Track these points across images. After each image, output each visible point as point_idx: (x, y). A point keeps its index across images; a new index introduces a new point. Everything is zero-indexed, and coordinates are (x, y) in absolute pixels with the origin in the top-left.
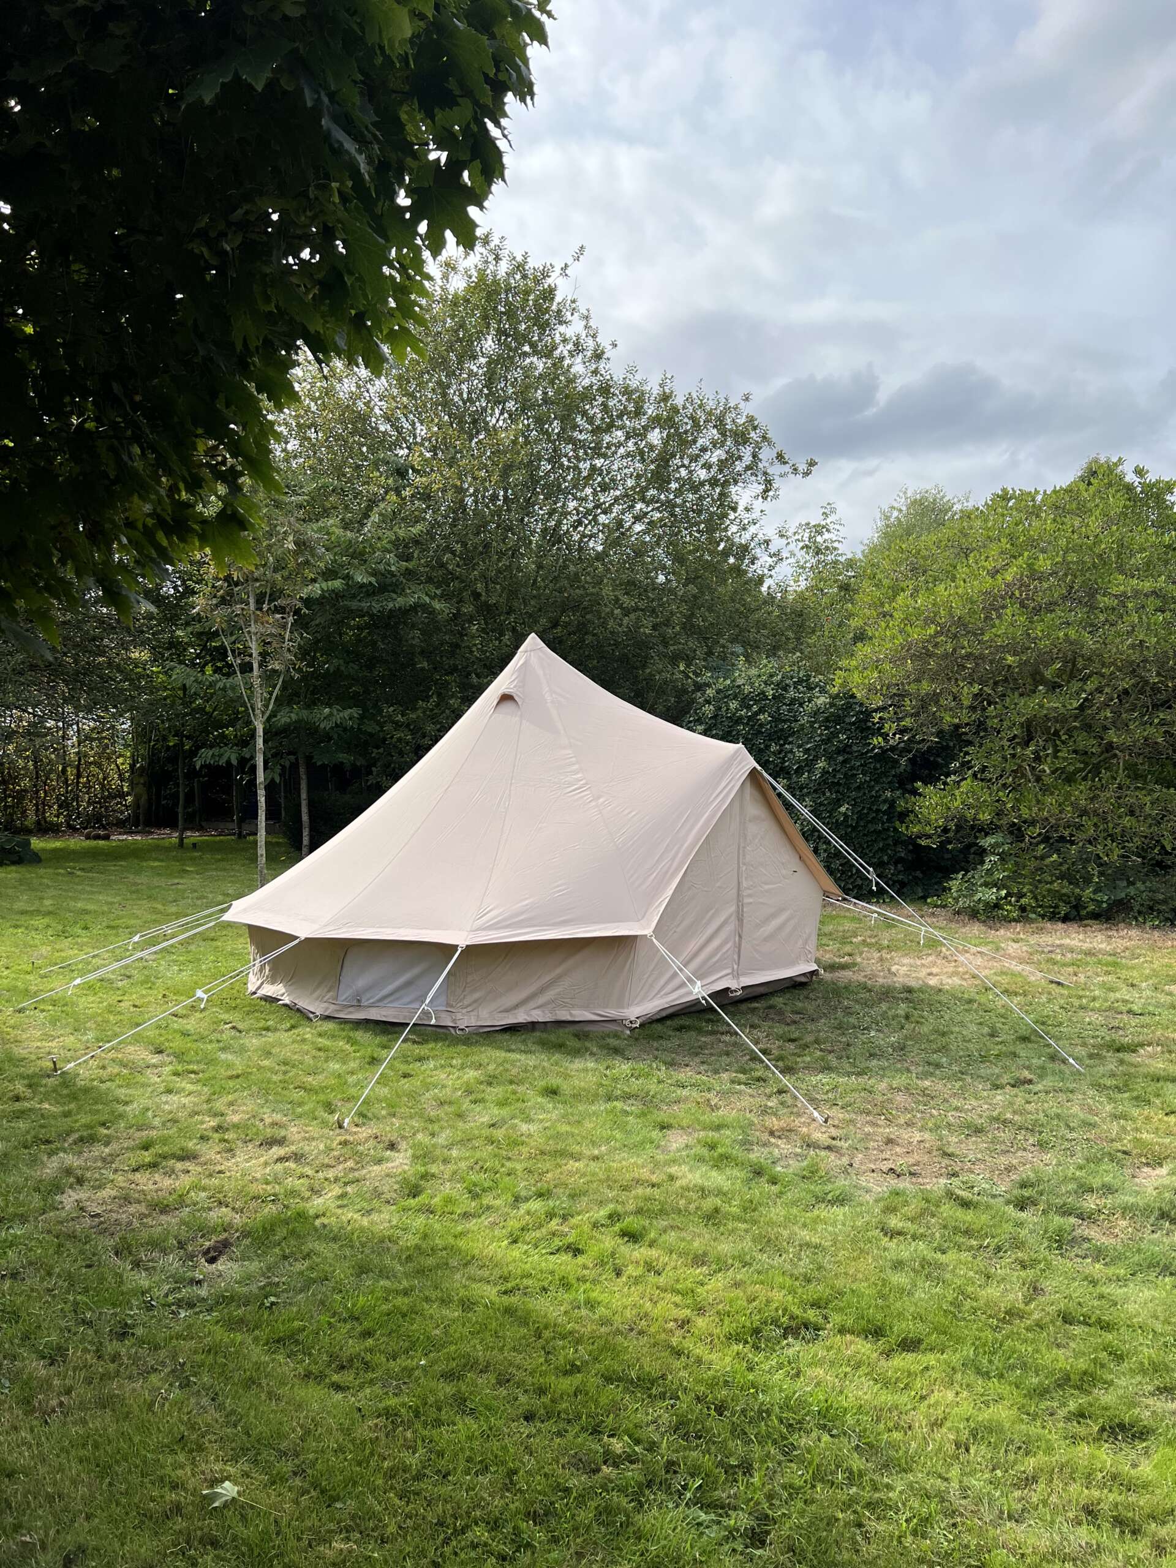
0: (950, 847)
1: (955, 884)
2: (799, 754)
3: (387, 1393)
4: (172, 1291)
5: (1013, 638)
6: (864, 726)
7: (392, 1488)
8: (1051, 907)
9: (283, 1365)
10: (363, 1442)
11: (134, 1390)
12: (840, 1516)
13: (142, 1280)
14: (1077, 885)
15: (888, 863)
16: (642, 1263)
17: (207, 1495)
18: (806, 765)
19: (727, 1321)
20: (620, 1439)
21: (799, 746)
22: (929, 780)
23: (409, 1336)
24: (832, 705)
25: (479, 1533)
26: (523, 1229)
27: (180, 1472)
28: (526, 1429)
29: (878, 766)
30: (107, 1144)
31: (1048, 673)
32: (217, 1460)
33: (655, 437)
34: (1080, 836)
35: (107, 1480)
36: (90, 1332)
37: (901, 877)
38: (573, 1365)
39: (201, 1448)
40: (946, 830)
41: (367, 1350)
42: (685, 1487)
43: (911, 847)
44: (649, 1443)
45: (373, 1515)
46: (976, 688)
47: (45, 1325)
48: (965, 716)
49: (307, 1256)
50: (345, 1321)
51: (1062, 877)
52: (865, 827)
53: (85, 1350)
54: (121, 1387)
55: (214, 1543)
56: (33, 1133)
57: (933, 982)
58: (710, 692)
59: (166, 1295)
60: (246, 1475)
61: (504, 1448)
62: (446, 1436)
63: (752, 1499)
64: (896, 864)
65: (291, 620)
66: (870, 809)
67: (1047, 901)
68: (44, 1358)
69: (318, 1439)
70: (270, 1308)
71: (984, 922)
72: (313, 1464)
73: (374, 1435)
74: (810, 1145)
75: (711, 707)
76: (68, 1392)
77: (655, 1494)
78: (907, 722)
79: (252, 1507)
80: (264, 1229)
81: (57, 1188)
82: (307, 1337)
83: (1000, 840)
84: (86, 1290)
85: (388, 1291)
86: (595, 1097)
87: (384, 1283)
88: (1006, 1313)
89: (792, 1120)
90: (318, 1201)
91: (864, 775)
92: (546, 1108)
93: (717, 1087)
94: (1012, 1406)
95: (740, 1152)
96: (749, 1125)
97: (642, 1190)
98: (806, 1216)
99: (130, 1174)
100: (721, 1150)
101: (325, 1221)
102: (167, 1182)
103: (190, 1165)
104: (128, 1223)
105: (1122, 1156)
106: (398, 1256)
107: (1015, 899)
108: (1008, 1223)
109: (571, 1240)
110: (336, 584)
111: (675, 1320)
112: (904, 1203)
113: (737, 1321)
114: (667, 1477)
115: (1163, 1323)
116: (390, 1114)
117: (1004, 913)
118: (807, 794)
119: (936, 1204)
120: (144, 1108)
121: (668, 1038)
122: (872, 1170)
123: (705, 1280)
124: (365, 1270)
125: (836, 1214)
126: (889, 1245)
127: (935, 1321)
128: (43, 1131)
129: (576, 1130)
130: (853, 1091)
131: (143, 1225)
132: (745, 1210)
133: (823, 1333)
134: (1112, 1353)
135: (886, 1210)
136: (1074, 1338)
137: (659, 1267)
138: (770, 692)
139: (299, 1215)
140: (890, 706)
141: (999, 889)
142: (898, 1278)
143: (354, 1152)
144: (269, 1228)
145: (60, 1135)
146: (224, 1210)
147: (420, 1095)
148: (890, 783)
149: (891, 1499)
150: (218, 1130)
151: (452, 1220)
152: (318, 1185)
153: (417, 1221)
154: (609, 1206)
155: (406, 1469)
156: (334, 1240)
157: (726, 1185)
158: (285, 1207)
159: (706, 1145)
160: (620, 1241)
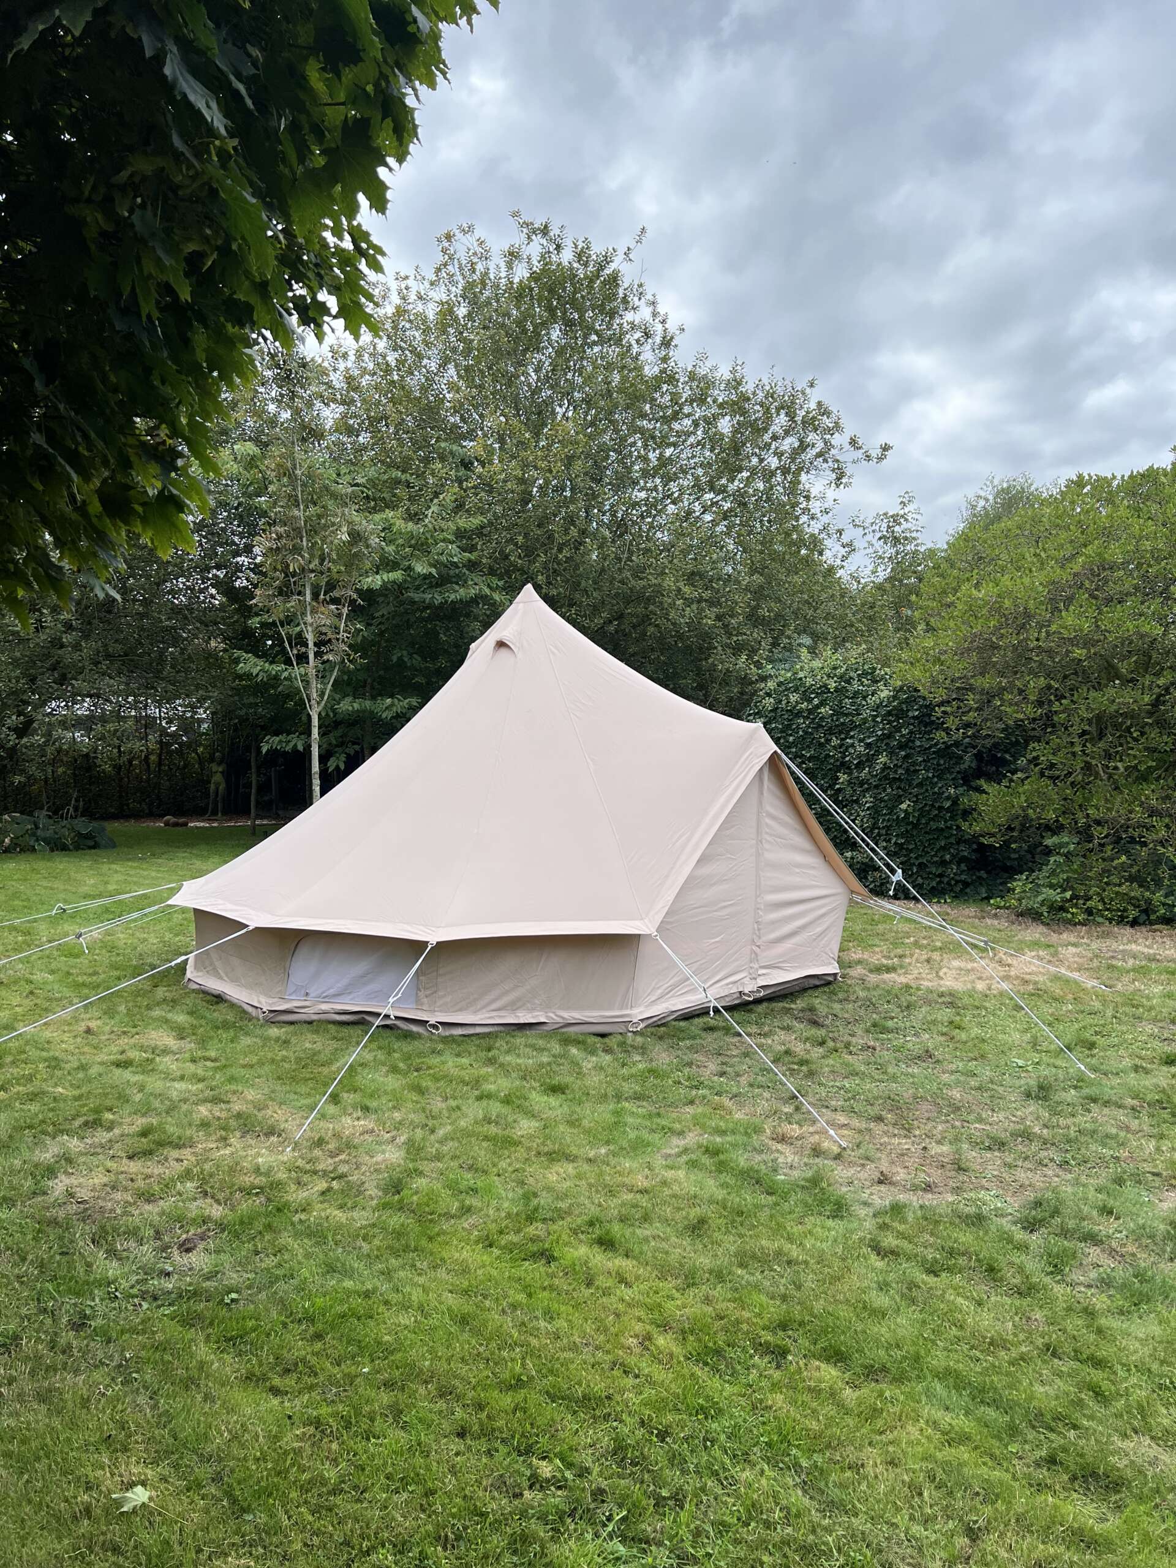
0: (1014, 846)
1: (1018, 884)
2: (861, 749)
3: (324, 1400)
4: (138, 1282)
5: (1081, 630)
6: (927, 721)
8: (1119, 910)
9: (227, 1365)
10: (286, 1452)
11: (75, 1384)
12: (766, 1559)
13: (113, 1269)
14: (1148, 889)
15: (951, 862)
16: (614, 1274)
17: (117, 1499)
18: (867, 760)
19: (690, 1338)
20: (551, 1461)
21: (861, 741)
22: (997, 778)
23: (360, 1342)
24: (895, 697)
25: (384, 1556)
26: (501, 1232)
27: (99, 1473)
28: (456, 1445)
29: (942, 762)
30: (110, 1129)
31: (1124, 668)
32: (138, 1462)
33: (725, 425)
34: (1151, 837)
35: (26, 1477)
36: (49, 1321)
37: (963, 877)
38: (518, 1380)
39: (125, 1449)
40: (1010, 829)
41: (313, 1353)
42: (610, 1518)
43: (975, 846)
44: (581, 1468)
45: (279, 1530)
46: (1042, 682)
48: (1029, 710)
49: (277, 1253)
50: (300, 1321)
51: (1131, 879)
52: (927, 824)
53: (38, 1340)
55: (116, 1550)
56: (40, 1116)
57: (980, 986)
58: (771, 684)
59: (132, 1287)
60: (164, 1479)
61: (428, 1468)
62: (371, 1449)
63: (677, 1534)
64: (959, 864)
65: (345, 611)
66: (933, 806)
67: (1115, 905)
69: (243, 1446)
70: (229, 1304)
71: (1048, 924)
73: (296, 1445)
74: (817, 1152)
75: (772, 700)
76: (11, 1382)
77: (576, 1524)
78: (972, 717)
79: (160, 1514)
80: (242, 1223)
81: (51, 1172)
82: (258, 1337)
83: (1066, 840)
84: (53, 1278)
85: (349, 1293)
86: (604, 1097)
87: (348, 1284)
88: (991, 1344)
89: (805, 1128)
90: (302, 1195)
91: (927, 771)
92: (553, 1106)
93: (735, 1090)
94: (976, 1448)
95: (742, 1160)
96: (758, 1130)
97: (630, 1196)
98: (797, 1229)
99: (125, 1161)
100: (721, 1157)
101: (303, 1217)
102: (157, 1170)
103: (186, 1153)
104: (111, 1210)
105: (1150, 1177)
106: (368, 1256)
107: (1081, 902)
108: (1010, 1246)
109: (547, 1246)
110: (397, 575)
111: (636, 1336)
112: (904, 1221)
113: (700, 1341)
114: (592, 1506)
115: (1162, 1362)
116: (394, 1107)
117: (1069, 916)
118: (867, 790)
119: (937, 1222)
120: (151, 1094)
121: (694, 1038)
122: (880, 1182)
123: (677, 1295)
124: (331, 1269)
125: (829, 1230)
126: (880, 1264)
127: (912, 1349)
128: (51, 1115)
129: (576, 1131)
130: (876, 1098)
131: (125, 1213)
132: (733, 1221)
133: (790, 1358)
134: (1098, 1394)
135: (884, 1227)
136: (1060, 1375)
137: (630, 1278)
138: (832, 685)
139: (279, 1210)
140: (954, 700)
141: (1064, 891)
142: (881, 1301)
143: (349, 1145)
144: (246, 1222)
145: (66, 1119)
146: (209, 1200)
147: (427, 1089)
148: (953, 779)
149: (826, 1544)
150: (219, 1118)
151: (431, 1221)
152: (305, 1178)
153: (395, 1220)
154: (594, 1211)
155: (324, 1482)
156: (309, 1236)
157: (720, 1194)
158: (269, 1200)
159: (707, 1151)
160: (596, 1248)
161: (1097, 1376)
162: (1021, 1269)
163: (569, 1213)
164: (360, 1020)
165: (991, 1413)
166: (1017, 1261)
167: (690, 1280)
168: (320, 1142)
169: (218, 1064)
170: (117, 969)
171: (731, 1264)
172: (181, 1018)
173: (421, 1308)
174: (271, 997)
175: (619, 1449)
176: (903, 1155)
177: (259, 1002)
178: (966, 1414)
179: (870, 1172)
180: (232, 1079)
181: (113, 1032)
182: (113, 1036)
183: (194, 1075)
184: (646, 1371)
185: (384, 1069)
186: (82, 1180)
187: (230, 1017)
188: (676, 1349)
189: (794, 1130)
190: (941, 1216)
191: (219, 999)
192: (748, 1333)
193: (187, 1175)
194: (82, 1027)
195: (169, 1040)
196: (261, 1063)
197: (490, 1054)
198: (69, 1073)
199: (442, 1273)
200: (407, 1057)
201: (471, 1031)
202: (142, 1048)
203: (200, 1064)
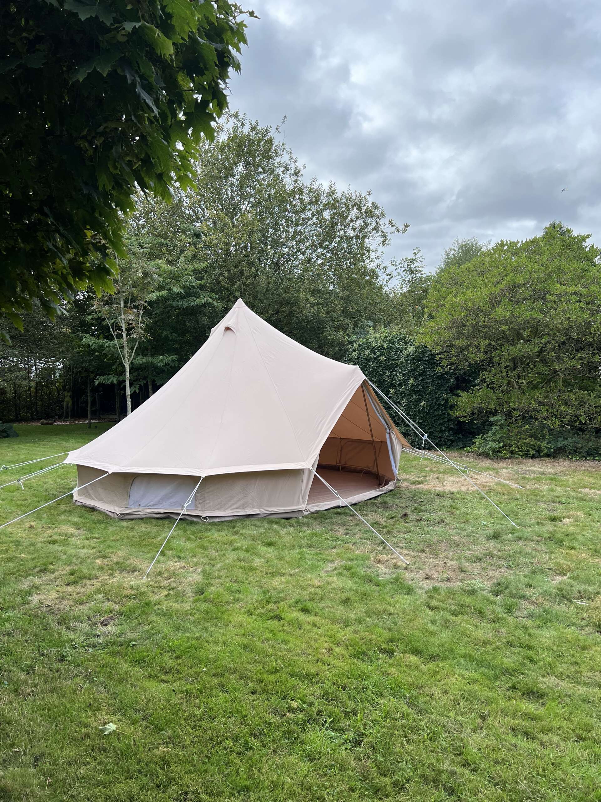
0: (475, 422)
1: (478, 440)
2: (400, 376)
3: (187, 684)
4: (85, 640)
5: (505, 317)
6: (432, 362)
7: (189, 724)
8: (525, 451)
9: (138, 671)
10: (175, 705)
11: (67, 684)
12: (396, 732)
13: (72, 635)
14: (539, 440)
15: (445, 430)
16: (311, 623)
17: (101, 729)
18: (404, 382)
19: (350, 648)
20: (296, 701)
21: (400, 373)
22: (465, 389)
23: (198, 658)
24: (416, 351)
25: (229, 743)
26: (255, 609)
27: (89, 720)
28: (252, 698)
29: (440, 382)
30: (53, 572)
31: (525, 334)
32: (106, 714)
33: (327, 215)
34: (539, 416)
35: (55, 724)
36: (46, 659)
37: (451, 438)
38: (276, 669)
39: (99, 709)
40: (473, 414)
41: (178, 664)
42: (325, 722)
43: (456, 423)
44: (310, 703)
45: (179, 736)
46: (487, 342)
47: (23, 656)
48: (482, 356)
49: (150, 623)
50: (168, 652)
51: (531, 436)
52: (433, 412)
53: (44, 667)
54: (61, 683)
55: (105, 750)
56: (17, 568)
57: (463, 489)
58: (356, 346)
59: (83, 642)
60: (120, 720)
61: (242, 706)
62: (214, 701)
63: (356, 726)
64: (449, 431)
65: (142, 312)
66: (436, 403)
67: (524, 449)
68: (24, 671)
69: (154, 704)
70: (132, 647)
71: (492, 459)
72: (152, 715)
73: (179, 701)
74: (396, 566)
75: (356, 353)
76: (36, 686)
77: (311, 725)
78: (454, 360)
79: (123, 734)
80: (130, 611)
81: (29, 593)
82: (150, 659)
83: (500, 418)
84: (44, 640)
85: (188, 638)
86: (293, 547)
87: (187, 634)
88: (483, 643)
89: (389, 556)
90: (156, 597)
91: (433, 386)
92: (270, 552)
93: (354, 541)
94: (481, 684)
95: (362, 571)
96: (368, 559)
97: (313, 590)
98: (392, 600)
99: (65, 587)
100: (353, 570)
101: (159, 607)
102: (82, 590)
103: (94, 582)
104: (64, 609)
105: (548, 571)
106: (194, 622)
107: (508, 448)
108: (488, 602)
109: (278, 613)
110: (164, 293)
111: (326, 649)
112: (439, 594)
113: (355, 649)
114: (317, 718)
115: (558, 646)
116: (193, 556)
117: (502, 455)
118: (404, 397)
119: (455, 594)
120: (71, 555)
121: (331, 518)
122: (427, 578)
123: (341, 631)
124: (177, 629)
125: (406, 600)
126: (430, 613)
127: (449, 647)
128: (22, 567)
129: (282, 562)
130: (421, 542)
131: (71, 610)
132: (362, 598)
133: (395, 654)
134: (531, 660)
135: (430, 597)
136: (514, 653)
137: (319, 625)
138: (386, 345)
139: (146, 604)
140: (445, 352)
141: (500, 443)
142: (433, 628)
143: (174, 574)
144: (132, 610)
145: (30, 569)
146: (111, 602)
147: (207, 547)
148: (445, 390)
149: (421, 725)
150: (107, 565)
151: (221, 605)
152: (156, 590)
153: (204, 606)
154: (297, 597)
155: (195, 716)
156: (164, 615)
157: (355, 587)
158: (140, 600)
159: (345, 568)
160: (301, 613)
161: (531, 653)
162: (494, 612)
163: (285, 599)
164: (168, 517)
165: (486, 671)
166: (492, 608)
167: (347, 624)
168: (160, 573)
169: (100, 540)
170: (36, 497)
171: (364, 616)
172: (76, 519)
173: (224, 643)
174: (120, 507)
175: (325, 695)
176: (435, 566)
177: (115, 510)
178: (476, 671)
179: (421, 574)
180: (109, 547)
181: (43, 527)
182: (43, 529)
183: (89, 545)
184: (333, 662)
185: (184, 539)
186: (45, 596)
187: (101, 518)
188: (345, 653)
189: (384, 557)
190: (456, 591)
191: (93, 509)
192: (376, 644)
193: (98, 591)
194: (27, 525)
195: (72, 530)
196: (122, 539)
197: (235, 530)
198: (26, 547)
199: (230, 627)
200: (194, 533)
201: (223, 519)
202: (60, 535)
203: (91, 541)
